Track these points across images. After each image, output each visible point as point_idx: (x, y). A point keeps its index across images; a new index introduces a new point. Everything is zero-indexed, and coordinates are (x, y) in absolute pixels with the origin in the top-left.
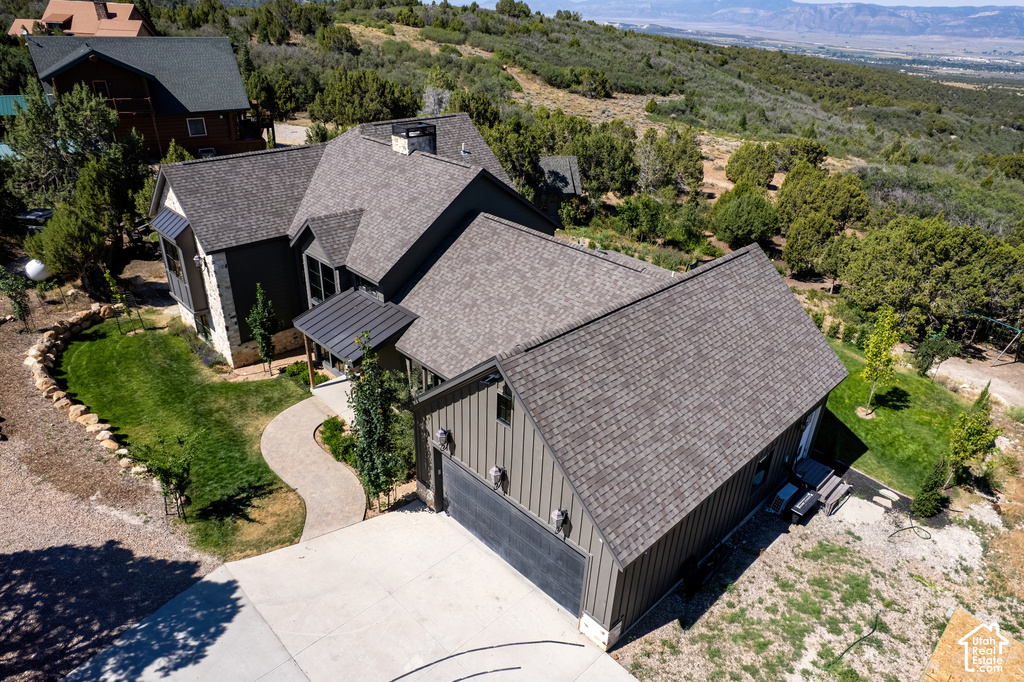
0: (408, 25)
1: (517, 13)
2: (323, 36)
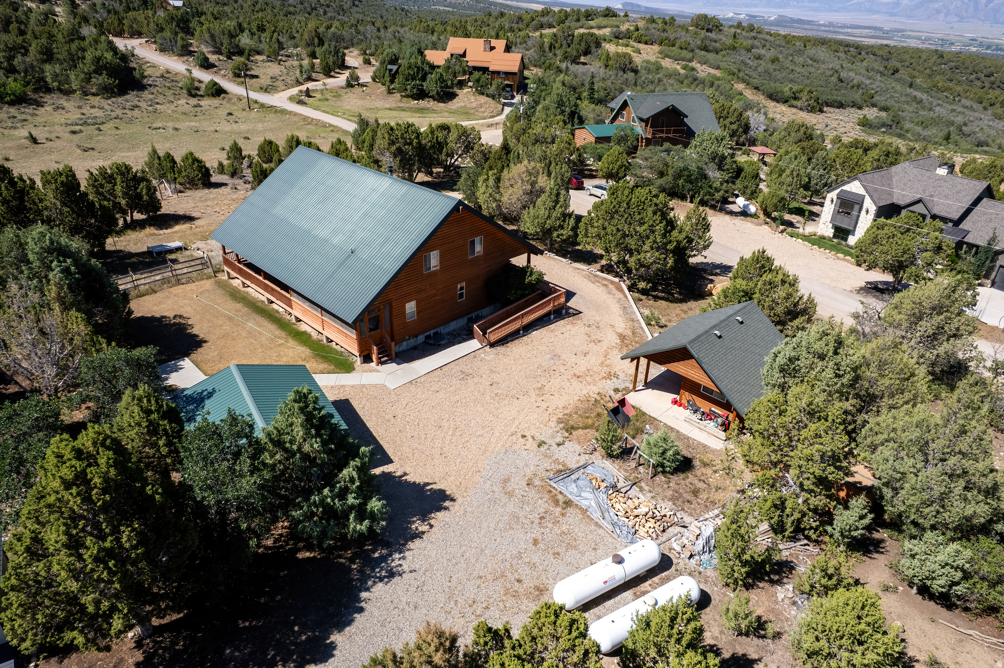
0: (639, 42)
1: (710, 27)
2: (608, 58)
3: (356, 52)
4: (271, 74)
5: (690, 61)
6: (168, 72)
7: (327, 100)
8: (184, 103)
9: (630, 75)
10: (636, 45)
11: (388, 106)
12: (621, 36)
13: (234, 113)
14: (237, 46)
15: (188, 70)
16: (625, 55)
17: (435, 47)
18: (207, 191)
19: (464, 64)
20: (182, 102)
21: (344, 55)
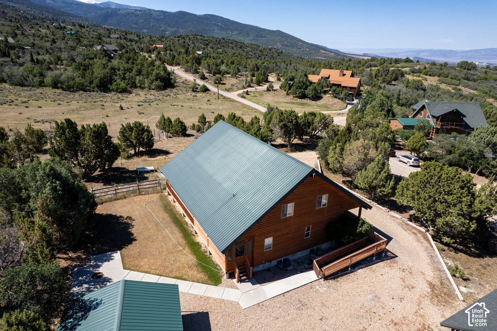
0: (426, 75)
1: (470, 68)
2: (408, 82)
3: (274, 75)
4: (232, 83)
5: (458, 85)
6: (186, 80)
7: (256, 96)
8: (190, 94)
9: (421, 92)
10: (424, 76)
11: (286, 101)
12: (416, 71)
13: (211, 100)
14: (219, 70)
15: (194, 80)
16: (418, 81)
17: (314, 73)
18: (183, 138)
19: (328, 82)
20: (189, 94)
21: (268, 76)
